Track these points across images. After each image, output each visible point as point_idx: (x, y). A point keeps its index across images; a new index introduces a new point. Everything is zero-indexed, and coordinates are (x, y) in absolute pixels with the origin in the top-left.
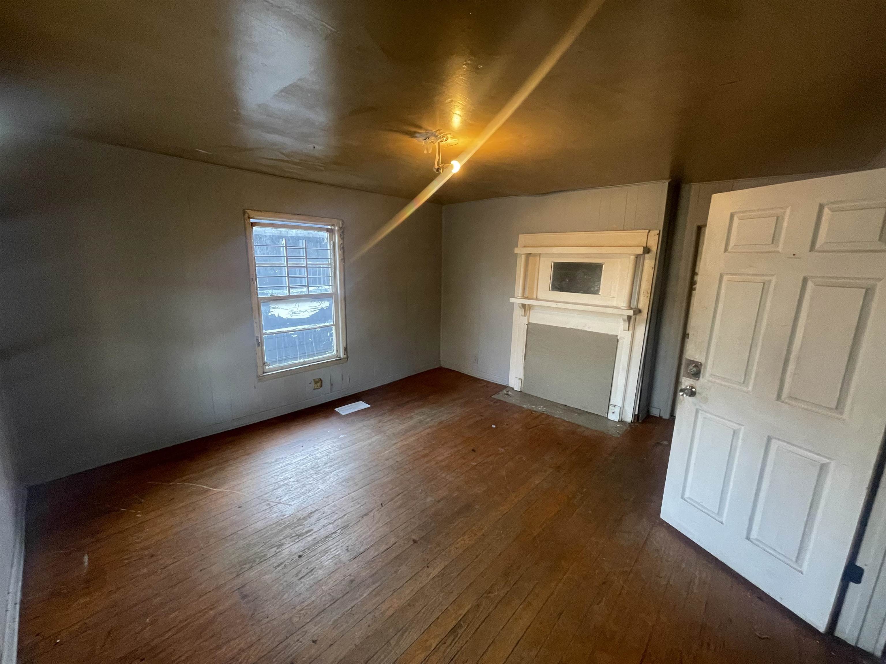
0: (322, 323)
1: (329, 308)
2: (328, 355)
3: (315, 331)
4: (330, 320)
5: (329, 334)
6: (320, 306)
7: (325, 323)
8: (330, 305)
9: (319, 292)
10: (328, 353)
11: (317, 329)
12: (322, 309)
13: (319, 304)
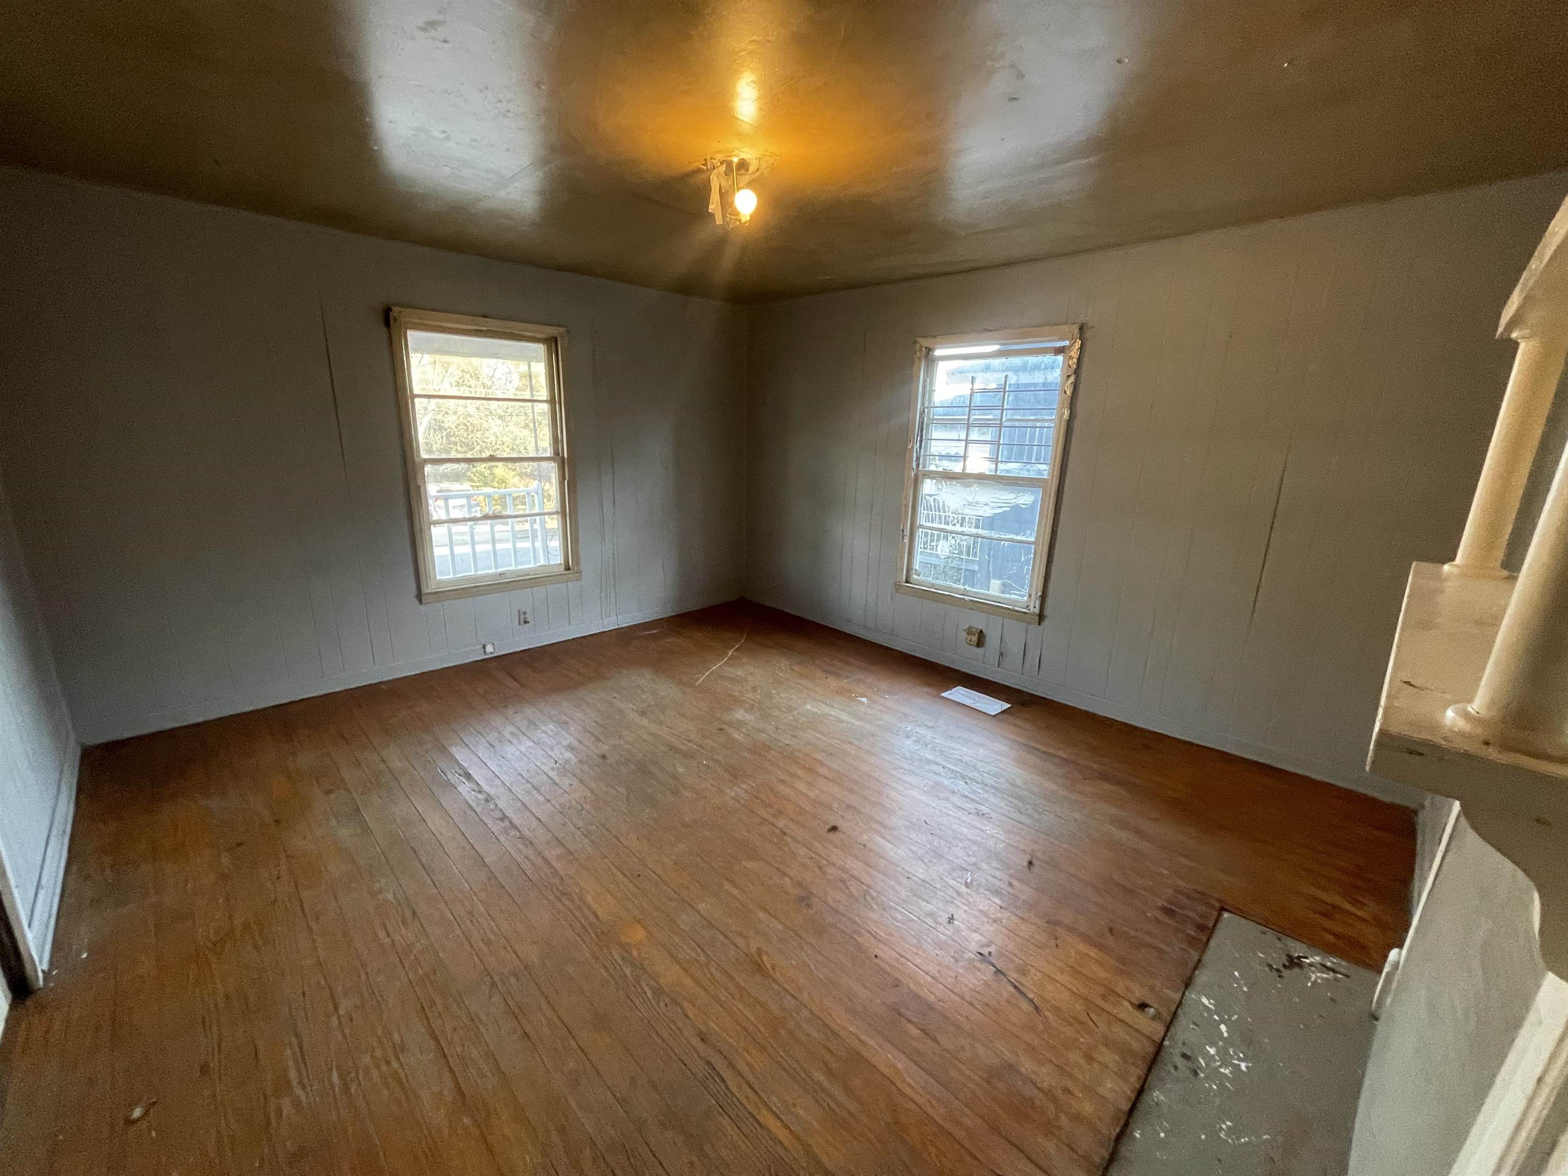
0: (1011, 533)
1: (1032, 507)
2: (1013, 596)
3: (999, 544)
4: (1028, 532)
5: (1023, 559)
6: (1015, 500)
7: (1018, 534)
8: (1035, 501)
9: (1025, 474)
10: (1015, 594)
11: (1003, 542)
12: (1016, 508)
13: (1013, 496)
